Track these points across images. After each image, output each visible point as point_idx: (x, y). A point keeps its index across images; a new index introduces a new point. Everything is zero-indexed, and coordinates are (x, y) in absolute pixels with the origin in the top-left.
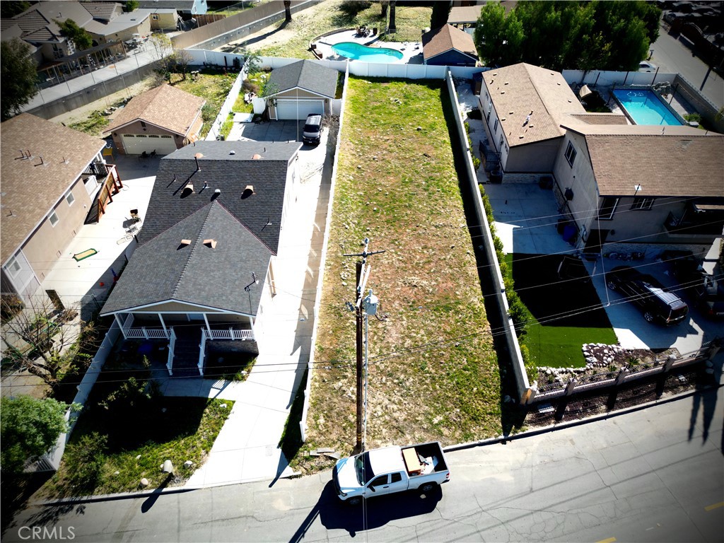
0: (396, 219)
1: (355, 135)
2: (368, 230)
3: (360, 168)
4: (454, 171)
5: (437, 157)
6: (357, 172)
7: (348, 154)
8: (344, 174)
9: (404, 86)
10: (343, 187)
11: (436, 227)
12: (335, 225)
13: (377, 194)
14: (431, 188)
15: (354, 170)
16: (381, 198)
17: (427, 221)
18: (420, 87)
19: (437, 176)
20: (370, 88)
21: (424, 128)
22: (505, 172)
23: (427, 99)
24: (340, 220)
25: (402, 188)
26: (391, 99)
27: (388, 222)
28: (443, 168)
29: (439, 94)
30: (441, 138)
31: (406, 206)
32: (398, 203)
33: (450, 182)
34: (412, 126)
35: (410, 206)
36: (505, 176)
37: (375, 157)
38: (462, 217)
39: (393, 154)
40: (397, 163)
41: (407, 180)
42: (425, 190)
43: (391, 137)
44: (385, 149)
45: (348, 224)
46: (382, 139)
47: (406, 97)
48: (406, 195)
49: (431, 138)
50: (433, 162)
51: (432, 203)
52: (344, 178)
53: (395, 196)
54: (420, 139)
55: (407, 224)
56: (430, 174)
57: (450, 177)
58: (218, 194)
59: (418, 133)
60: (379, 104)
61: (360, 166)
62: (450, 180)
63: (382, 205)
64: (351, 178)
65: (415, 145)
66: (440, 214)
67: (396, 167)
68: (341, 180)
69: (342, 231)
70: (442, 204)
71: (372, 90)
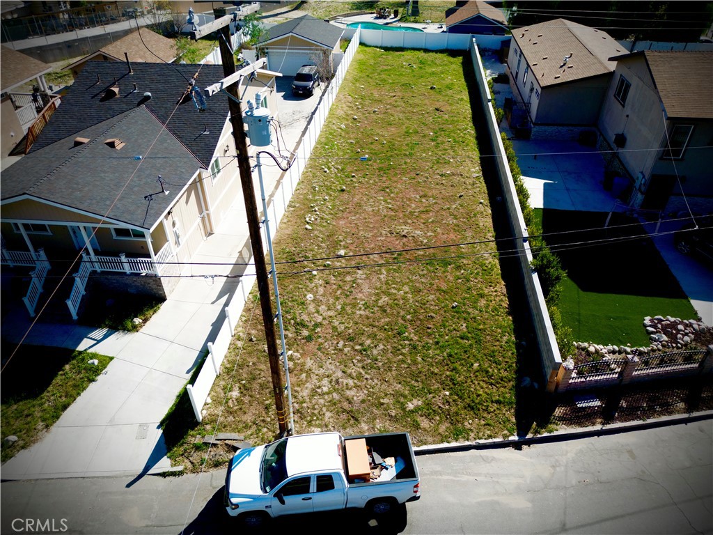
0: (390, 167)
1: (356, 91)
2: (353, 177)
3: (356, 119)
4: (471, 124)
5: (450, 112)
6: (352, 123)
7: (344, 106)
8: (334, 122)
9: (421, 54)
10: (331, 134)
11: (441, 175)
12: (311, 167)
13: (372, 143)
14: (440, 139)
15: (347, 120)
16: (376, 147)
17: (430, 170)
18: (440, 55)
19: (449, 128)
20: (382, 54)
21: (440, 87)
22: (535, 124)
23: (446, 65)
24: (318, 163)
25: (404, 138)
26: (404, 63)
27: (380, 169)
28: (457, 121)
29: (461, 61)
30: (458, 97)
31: (405, 155)
32: (396, 152)
33: (465, 134)
34: (425, 86)
35: (410, 154)
36: (535, 129)
37: (376, 110)
38: (477, 168)
39: (398, 109)
40: (401, 115)
41: (411, 131)
42: (433, 140)
43: (399, 94)
44: (390, 104)
45: (329, 168)
46: (387, 95)
47: (421, 62)
48: (407, 145)
49: (447, 95)
50: (447, 116)
51: (440, 153)
52: (334, 126)
53: (393, 145)
54: (432, 97)
55: (404, 172)
56: (441, 126)
57: (466, 129)
58: (148, 97)
59: (432, 92)
60: (390, 67)
61: (355, 117)
62: (465, 132)
63: (376, 153)
64: (343, 126)
65: (426, 101)
66: (449, 163)
67: (399, 119)
68: (329, 127)
69: (318, 174)
70: (452, 153)
71: (384, 56)
